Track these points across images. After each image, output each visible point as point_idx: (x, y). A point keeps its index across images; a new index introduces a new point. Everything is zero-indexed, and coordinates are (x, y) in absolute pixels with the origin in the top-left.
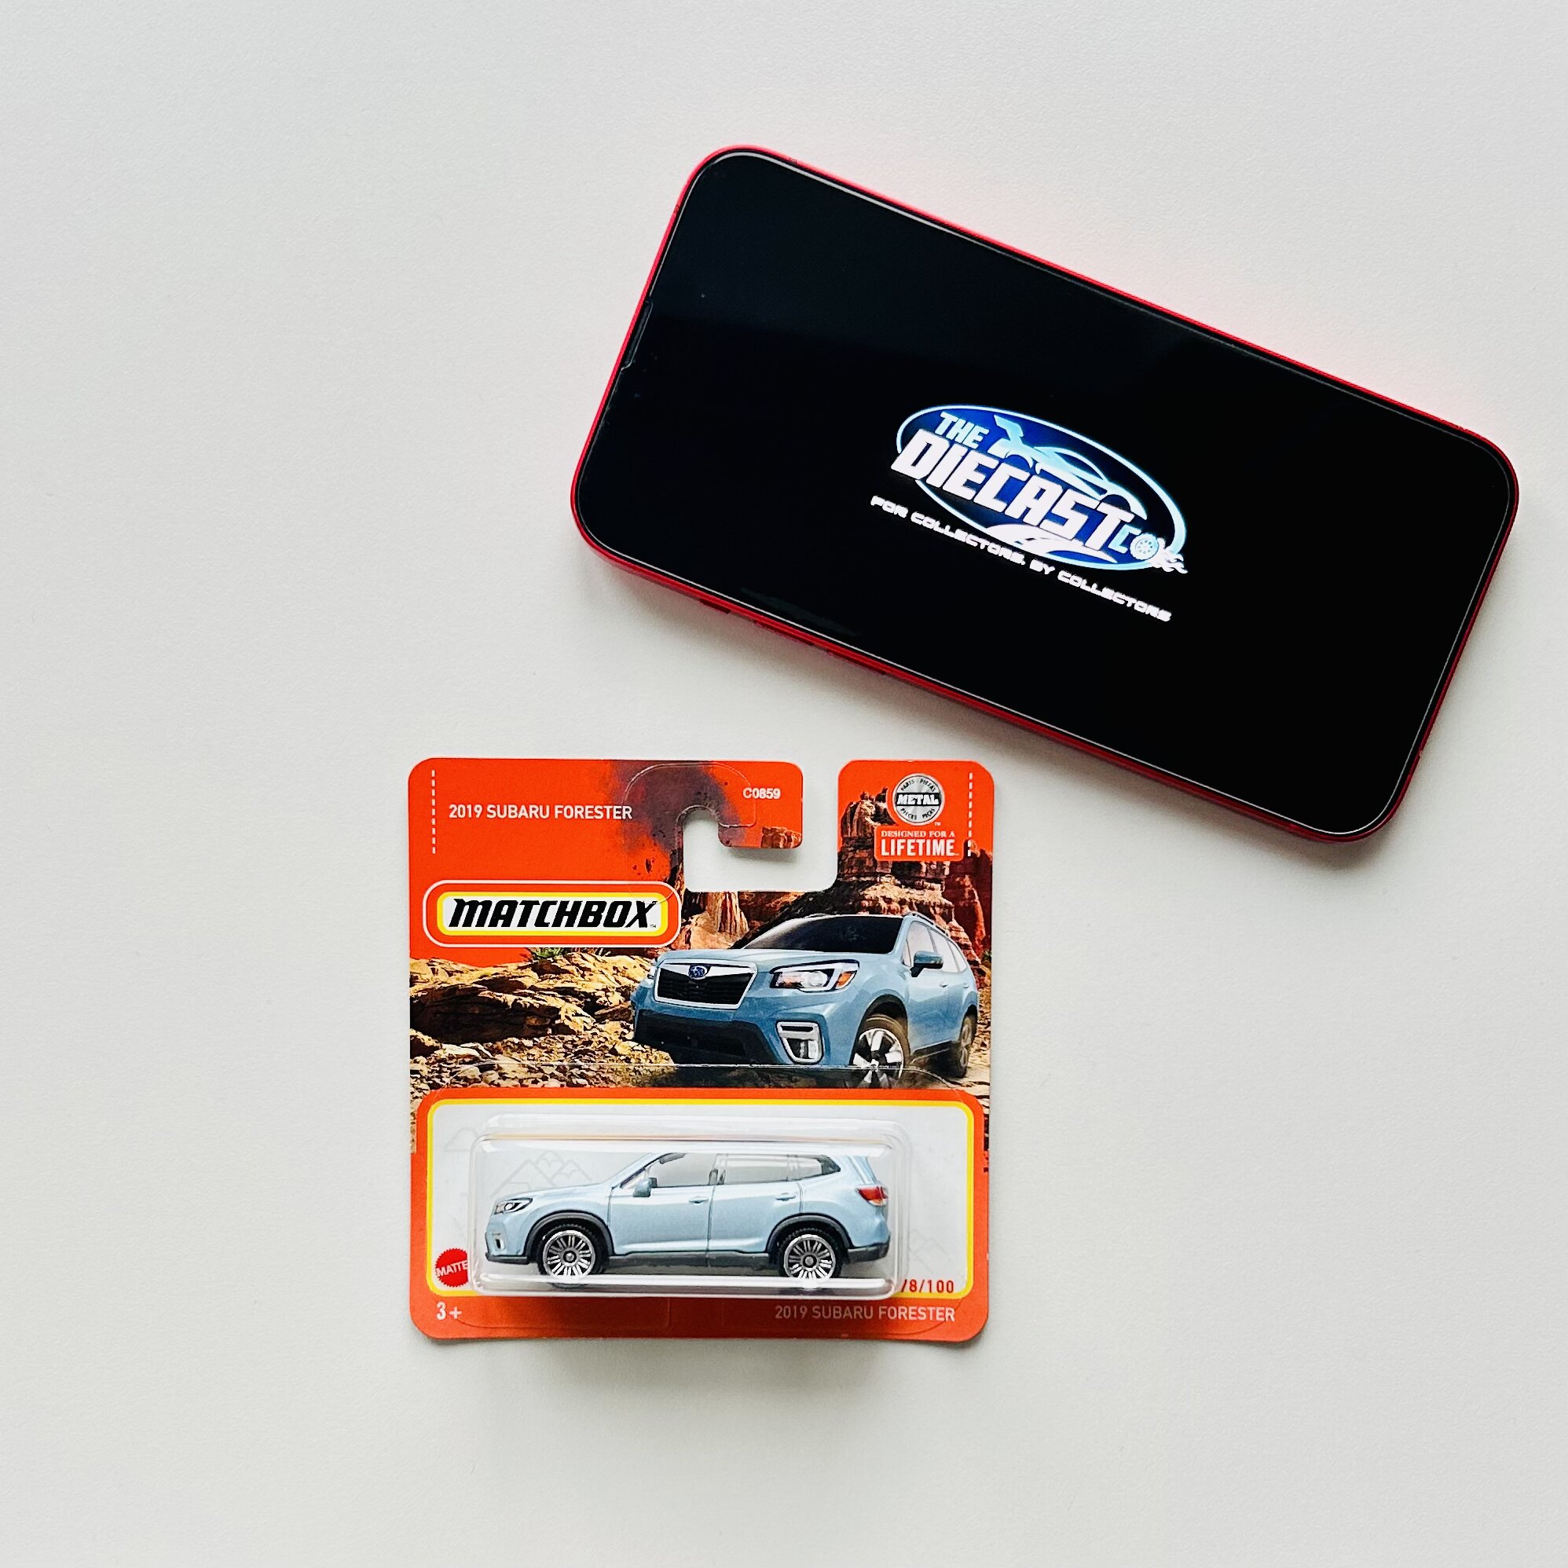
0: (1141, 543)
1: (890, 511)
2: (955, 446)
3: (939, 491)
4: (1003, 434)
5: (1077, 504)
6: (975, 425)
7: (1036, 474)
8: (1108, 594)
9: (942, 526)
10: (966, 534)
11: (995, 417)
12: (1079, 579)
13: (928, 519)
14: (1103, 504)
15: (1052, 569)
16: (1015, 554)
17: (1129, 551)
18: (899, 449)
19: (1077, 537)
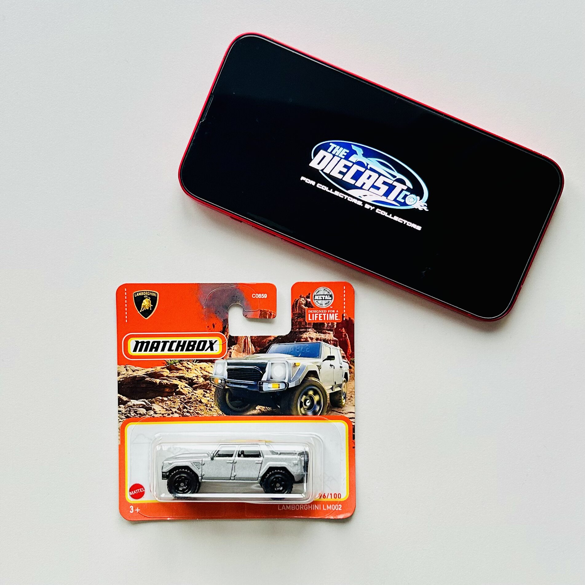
0: (410, 198)
1: (308, 182)
2: (335, 157)
3: (328, 175)
4: (355, 152)
5: (384, 181)
6: (344, 148)
7: (368, 169)
8: (396, 218)
9: (329, 189)
10: (339, 193)
11: (352, 145)
12: (384, 212)
13: (323, 186)
14: (395, 182)
15: (374, 208)
16: (359, 201)
17: (405, 201)
18: (312, 158)
19: (384, 195)
